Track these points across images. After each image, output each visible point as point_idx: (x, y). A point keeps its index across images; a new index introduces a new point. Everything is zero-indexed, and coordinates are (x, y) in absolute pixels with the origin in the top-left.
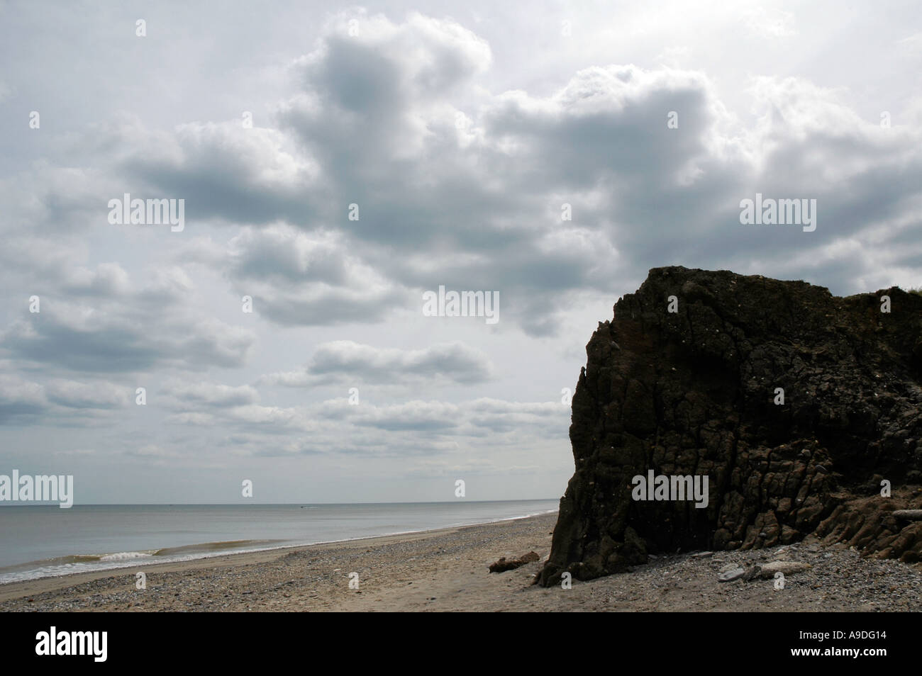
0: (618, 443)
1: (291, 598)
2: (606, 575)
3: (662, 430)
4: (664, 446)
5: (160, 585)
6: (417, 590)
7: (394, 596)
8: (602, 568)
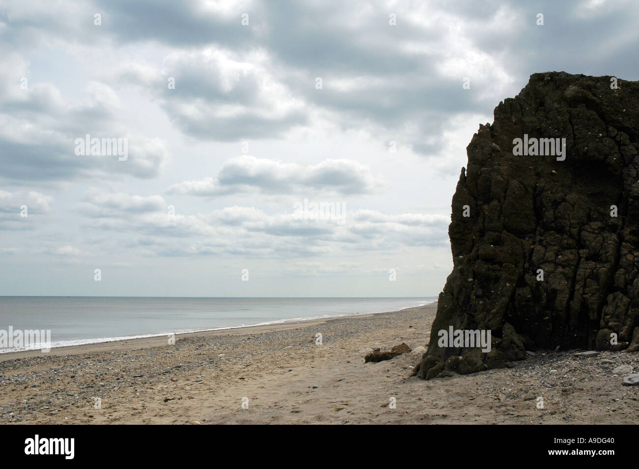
0: (497, 242)
1: (177, 382)
2: (485, 369)
3: (542, 231)
4: (543, 246)
5: (60, 367)
6: (297, 378)
7: (276, 383)
8: (481, 362)
